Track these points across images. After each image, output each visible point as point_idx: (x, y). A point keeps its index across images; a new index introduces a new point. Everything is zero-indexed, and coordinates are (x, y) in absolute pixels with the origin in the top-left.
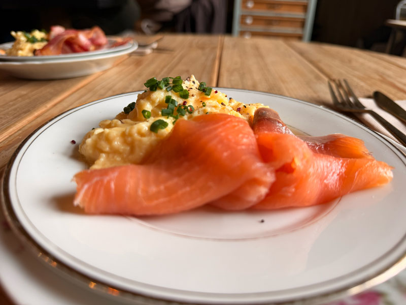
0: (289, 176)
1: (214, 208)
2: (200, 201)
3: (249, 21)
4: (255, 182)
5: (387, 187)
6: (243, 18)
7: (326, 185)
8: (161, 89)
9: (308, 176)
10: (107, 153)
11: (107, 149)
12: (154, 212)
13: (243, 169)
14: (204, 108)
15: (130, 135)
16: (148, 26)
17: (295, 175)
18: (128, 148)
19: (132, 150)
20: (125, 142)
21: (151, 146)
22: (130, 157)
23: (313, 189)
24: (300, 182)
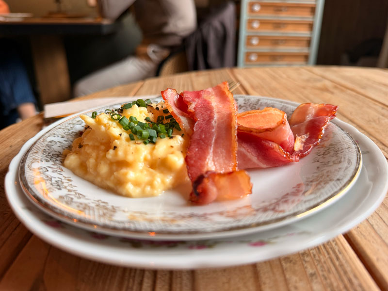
3: (255, 42)
6: (249, 38)
16: (154, 52)
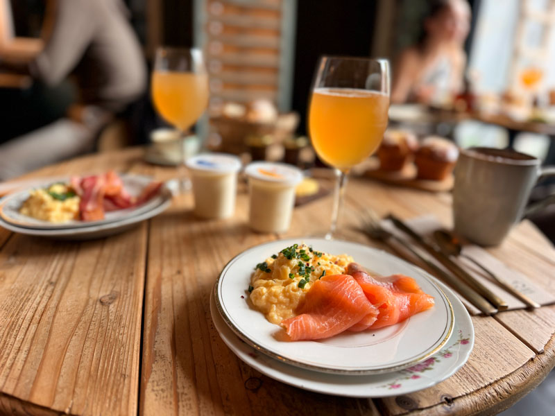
0: (385, 310)
1: (349, 332)
2: (344, 329)
4: (370, 315)
5: (433, 308)
7: (402, 312)
8: (294, 257)
9: (394, 309)
10: (276, 304)
11: (276, 301)
12: (323, 337)
13: (364, 309)
14: (320, 266)
15: (288, 291)
17: (388, 309)
18: (288, 300)
19: (291, 301)
20: (285, 296)
21: (302, 297)
22: (291, 305)
23: (396, 315)
24: (391, 312)
